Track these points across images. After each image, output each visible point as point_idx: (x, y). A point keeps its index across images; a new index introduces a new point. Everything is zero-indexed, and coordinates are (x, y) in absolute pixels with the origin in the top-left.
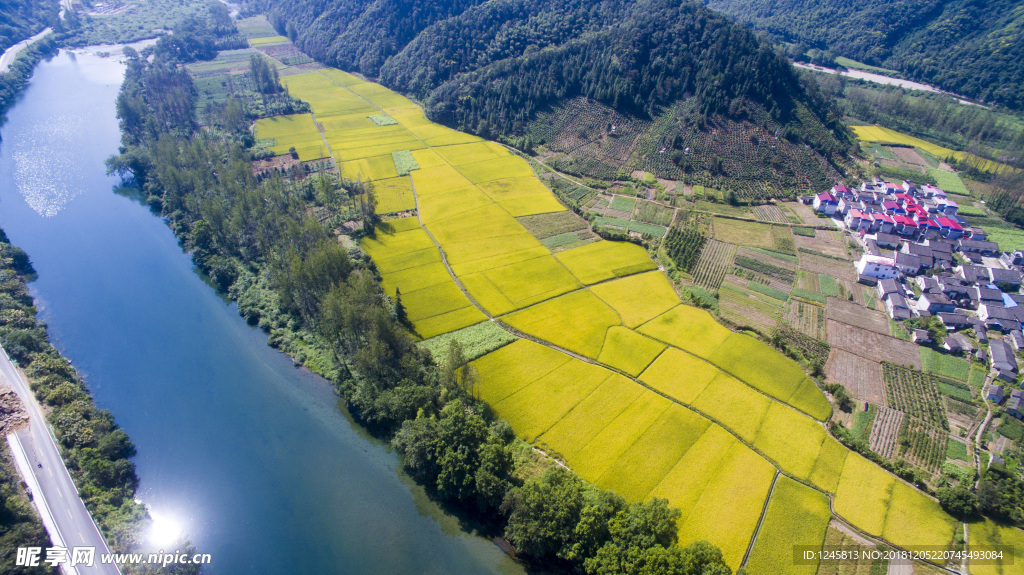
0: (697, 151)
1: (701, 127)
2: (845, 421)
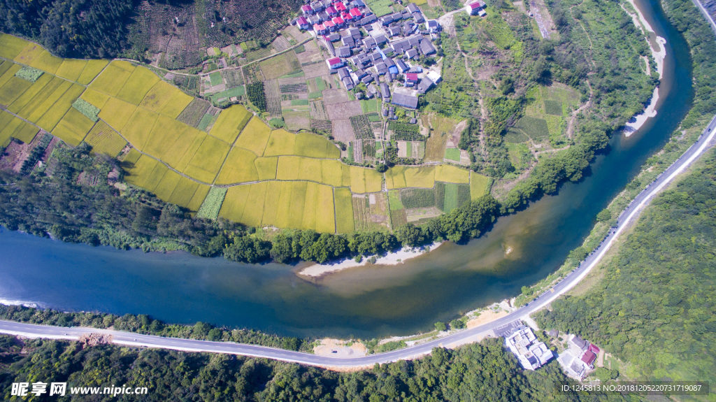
0: (230, 18)
2: (345, 154)
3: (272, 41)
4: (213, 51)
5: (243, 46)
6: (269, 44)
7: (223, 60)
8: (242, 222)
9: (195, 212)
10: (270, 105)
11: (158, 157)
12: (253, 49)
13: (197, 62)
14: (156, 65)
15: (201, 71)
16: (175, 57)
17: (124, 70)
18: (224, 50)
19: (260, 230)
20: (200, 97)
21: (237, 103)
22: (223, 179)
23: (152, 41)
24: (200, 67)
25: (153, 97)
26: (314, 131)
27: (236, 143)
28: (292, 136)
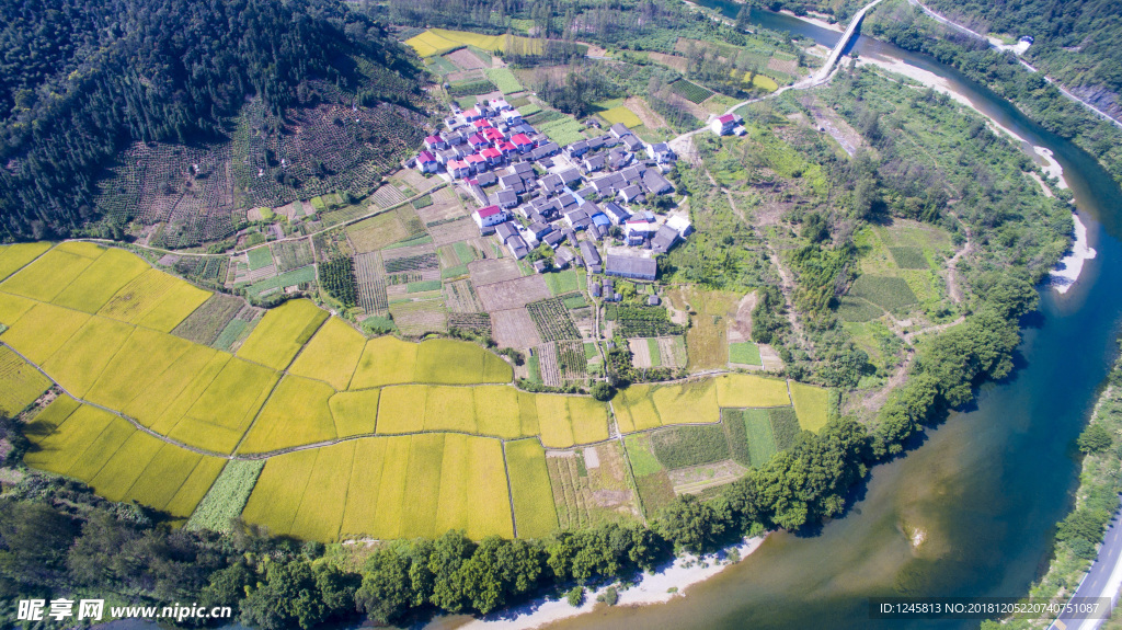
0: (294, 161)
2: (523, 372)
3: (370, 193)
4: (260, 213)
5: (317, 202)
6: (364, 197)
7: (277, 227)
8: (293, 532)
9: (182, 518)
10: (364, 295)
11: (116, 407)
12: (334, 207)
13: (227, 234)
14: (145, 244)
15: (232, 248)
16: (184, 228)
17: (79, 257)
18: (280, 211)
19: (336, 547)
20: (225, 291)
21: (299, 296)
22: (257, 442)
23: (144, 205)
24: (231, 240)
25: (130, 296)
26: (455, 334)
27: (290, 369)
28: (411, 347)
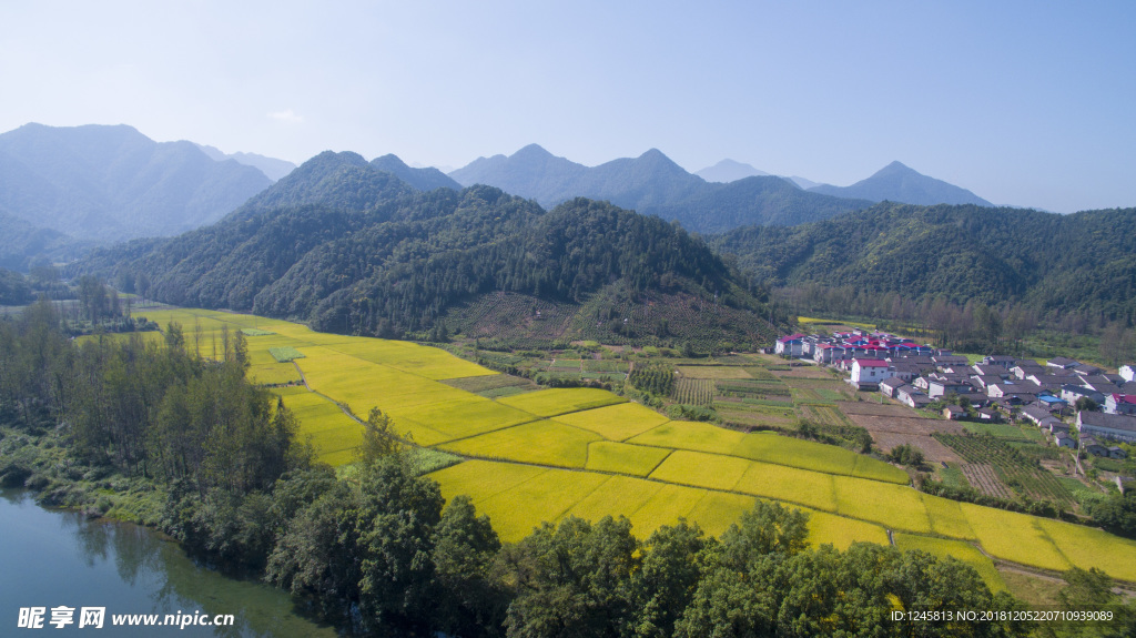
1: (635, 300)
3: (714, 355)
4: (584, 343)
5: (650, 349)
7: (599, 355)
10: (681, 395)
11: (339, 399)
12: (668, 355)
14: (459, 345)
18: (607, 347)
21: (597, 385)
22: (467, 448)
23: (477, 327)
25: (420, 362)
27: (557, 417)
28: (735, 433)
